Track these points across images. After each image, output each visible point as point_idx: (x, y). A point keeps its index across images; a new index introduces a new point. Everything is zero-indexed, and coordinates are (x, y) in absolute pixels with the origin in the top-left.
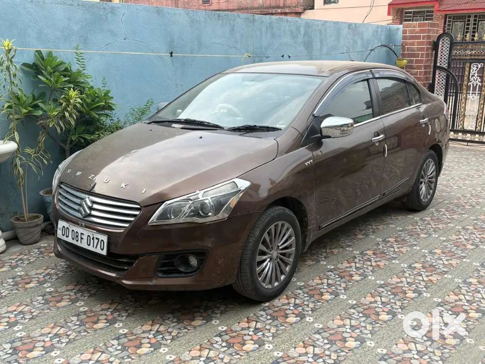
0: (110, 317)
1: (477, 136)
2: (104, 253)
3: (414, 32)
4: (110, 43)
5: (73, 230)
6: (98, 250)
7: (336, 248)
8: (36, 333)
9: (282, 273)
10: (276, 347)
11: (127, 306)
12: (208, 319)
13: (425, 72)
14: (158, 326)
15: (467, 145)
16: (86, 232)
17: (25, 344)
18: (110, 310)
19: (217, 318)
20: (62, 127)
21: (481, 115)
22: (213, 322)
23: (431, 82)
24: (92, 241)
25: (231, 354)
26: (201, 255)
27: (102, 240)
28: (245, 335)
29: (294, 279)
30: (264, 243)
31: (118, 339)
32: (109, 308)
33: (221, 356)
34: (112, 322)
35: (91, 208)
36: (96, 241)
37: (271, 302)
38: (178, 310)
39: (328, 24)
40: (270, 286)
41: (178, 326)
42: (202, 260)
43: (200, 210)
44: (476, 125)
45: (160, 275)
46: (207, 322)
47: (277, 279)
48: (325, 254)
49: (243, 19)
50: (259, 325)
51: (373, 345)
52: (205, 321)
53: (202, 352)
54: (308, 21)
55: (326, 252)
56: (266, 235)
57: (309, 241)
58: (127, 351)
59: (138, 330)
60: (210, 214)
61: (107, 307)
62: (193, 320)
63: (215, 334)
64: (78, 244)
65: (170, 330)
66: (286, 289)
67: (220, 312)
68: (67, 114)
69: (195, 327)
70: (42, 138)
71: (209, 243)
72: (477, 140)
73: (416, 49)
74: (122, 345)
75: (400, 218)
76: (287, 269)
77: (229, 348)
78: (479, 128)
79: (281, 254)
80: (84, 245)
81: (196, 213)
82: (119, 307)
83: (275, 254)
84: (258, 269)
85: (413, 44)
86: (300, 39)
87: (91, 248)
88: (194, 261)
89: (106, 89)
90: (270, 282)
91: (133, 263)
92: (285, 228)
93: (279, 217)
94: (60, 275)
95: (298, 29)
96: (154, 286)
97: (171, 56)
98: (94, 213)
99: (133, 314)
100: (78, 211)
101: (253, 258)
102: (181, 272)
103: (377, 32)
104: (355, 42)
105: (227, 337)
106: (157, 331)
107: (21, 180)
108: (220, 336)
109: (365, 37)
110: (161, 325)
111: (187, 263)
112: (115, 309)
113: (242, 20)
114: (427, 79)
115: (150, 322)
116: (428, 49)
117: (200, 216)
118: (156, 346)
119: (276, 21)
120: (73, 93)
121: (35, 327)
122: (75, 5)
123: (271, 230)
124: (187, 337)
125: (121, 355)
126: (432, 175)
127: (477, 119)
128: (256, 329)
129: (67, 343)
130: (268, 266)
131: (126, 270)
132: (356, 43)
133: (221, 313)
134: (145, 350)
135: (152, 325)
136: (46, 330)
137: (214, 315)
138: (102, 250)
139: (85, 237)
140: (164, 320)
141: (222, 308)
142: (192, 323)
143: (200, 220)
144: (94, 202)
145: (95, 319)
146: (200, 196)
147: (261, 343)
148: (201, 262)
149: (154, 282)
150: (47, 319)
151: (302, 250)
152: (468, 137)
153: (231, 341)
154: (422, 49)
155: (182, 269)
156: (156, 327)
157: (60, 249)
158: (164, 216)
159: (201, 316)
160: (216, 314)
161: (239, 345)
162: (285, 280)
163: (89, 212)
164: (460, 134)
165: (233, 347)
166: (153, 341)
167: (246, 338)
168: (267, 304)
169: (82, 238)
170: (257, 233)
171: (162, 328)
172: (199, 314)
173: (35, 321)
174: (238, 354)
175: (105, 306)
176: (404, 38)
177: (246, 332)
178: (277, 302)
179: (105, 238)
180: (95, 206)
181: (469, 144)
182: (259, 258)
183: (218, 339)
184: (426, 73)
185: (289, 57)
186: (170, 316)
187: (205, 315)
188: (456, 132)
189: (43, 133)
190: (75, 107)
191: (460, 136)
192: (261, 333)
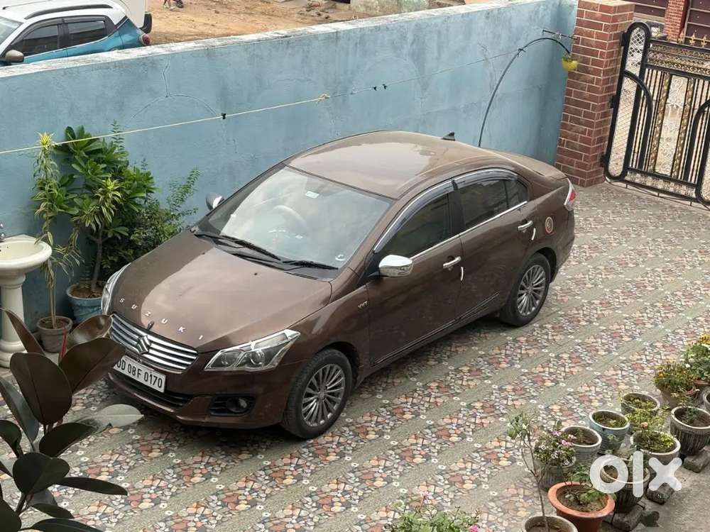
0: (163, 447)
1: (672, 184)
2: (162, 390)
3: (593, 17)
4: (149, 105)
5: (130, 365)
6: (156, 387)
7: (398, 378)
8: (99, 459)
9: (329, 411)
10: (312, 483)
11: (177, 436)
12: (255, 453)
13: (604, 80)
14: (208, 457)
15: (658, 196)
16: (144, 369)
17: (92, 468)
18: (162, 440)
19: (262, 453)
20: (98, 226)
21: (680, 155)
22: (259, 457)
23: (615, 92)
24: (149, 378)
25: (272, 487)
26: (251, 399)
27: (160, 379)
28: (287, 470)
29: (343, 415)
30: (312, 386)
31: (173, 468)
32: (160, 438)
33: (264, 488)
34: (165, 451)
35: (149, 347)
36: (154, 379)
37: (316, 439)
38: (226, 443)
39: (452, 20)
40: (315, 425)
41: (227, 459)
42: (250, 403)
43: (251, 358)
44: (672, 169)
45: (212, 413)
46: (253, 456)
47: (323, 417)
48: (384, 385)
49: (322, 40)
50: (301, 462)
51: (398, 485)
52: (251, 455)
53: (248, 484)
54: (420, 22)
55: (386, 382)
56: (313, 379)
57: (360, 379)
58: (182, 479)
59: (190, 460)
60: (260, 363)
61: (159, 436)
62: (240, 454)
63: (259, 468)
64: (135, 378)
65: (219, 462)
66: (333, 426)
67: (265, 447)
68: (104, 210)
69: (242, 461)
70: (75, 236)
71: (258, 390)
72: (671, 190)
73: (594, 44)
74: (178, 473)
75: (489, 336)
76: (334, 408)
77: (271, 481)
78: (676, 173)
79: (329, 394)
80: (141, 379)
81: (248, 362)
82: (170, 437)
83: (322, 394)
84: (304, 410)
85: (590, 35)
86: (406, 49)
87: (148, 384)
88: (243, 403)
89: (147, 171)
90: (316, 421)
91: (189, 401)
92: (334, 370)
93: (327, 361)
94: (103, 397)
95: (404, 38)
96: (207, 422)
97: (224, 118)
98: (151, 351)
99: (184, 445)
100: (136, 347)
101: (299, 400)
102: (232, 412)
103: (537, 12)
104: (497, 36)
105: (270, 472)
106: (207, 463)
107: (50, 283)
108: (264, 470)
109: (515, 24)
110: (211, 456)
111: (237, 404)
112: (166, 439)
113: (321, 42)
114: (609, 89)
115: (201, 454)
116: (611, 46)
117: (253, 365)
118: (208, 477)
119: (370, 33)
120: (111, 185)
121: (95, 453)
122: (111, 67)
123: (318, 373)
124: (235, 470)
125: (178, 483)
126: (540, 282)
127: (674, 160)
128: (297, 465)
129: (129, 469)
130: (314, 405)
131: (181, 406)
132: (499, 36)
133: (267, 449)
134: (197, 479)
135: (202, 457)
136: (106, 457)
137: (260, 450)
138: (160, 387)
139: (142, 374)
140: (213, 452)
141: (268, 443)
142: (240, 457)
143: (252, 369)
144: (151, 342)
145: (149, 448)
146: (252, 347)
147: (299, 478)
148: (250, 405)
149: (207, 420)
150: (104, 445)
151: (353, 387)
152: (660, 185)
153: (274, 475)
154: (602, 46)
155: (233, 410)
156: (206, 459)
157: (112, 378)
158: (218, 363)
159: (248, 450)
160: (262, 448)
161: (279, 479)
162: (332, 417)
163: (147, 350)
164: (650, 178)
165: (275, 480)
166: (205, 472)
167: (286, 473)
168: (312, 441)
169: (139, 374)
170: (305, 377)
171: (211, 460)
172: (245, 448)
173: (93, 447)
174: (278, 487)
175: (156, 435)
176: (579, 23)
177: (288, 468)
178: (321, 440)
179: (163, 378)
180: (153, 346)
181: (661, 195)
182: (305, 400)
183: (262, 473)
184: (606, 81)
185: (385, 87)
186: (218, 448)
187: (251, 449)
188: (646, 174)
189: (76, 230)
190: (114, 202)
191: (649, 181)
192: (301, 469)
